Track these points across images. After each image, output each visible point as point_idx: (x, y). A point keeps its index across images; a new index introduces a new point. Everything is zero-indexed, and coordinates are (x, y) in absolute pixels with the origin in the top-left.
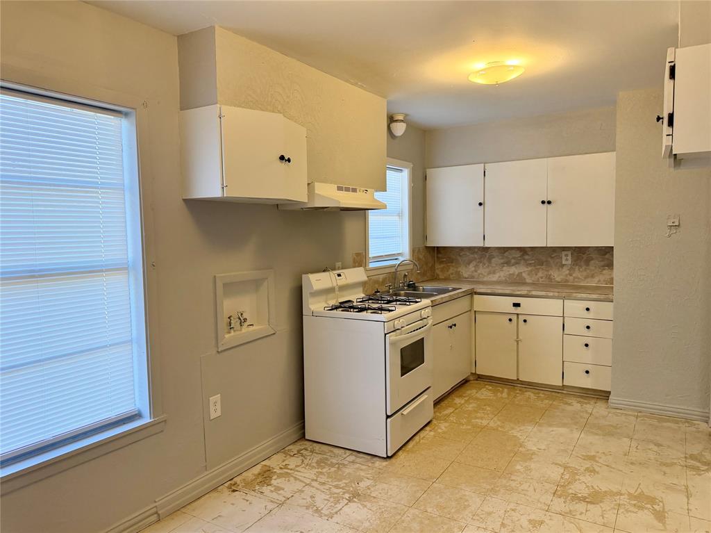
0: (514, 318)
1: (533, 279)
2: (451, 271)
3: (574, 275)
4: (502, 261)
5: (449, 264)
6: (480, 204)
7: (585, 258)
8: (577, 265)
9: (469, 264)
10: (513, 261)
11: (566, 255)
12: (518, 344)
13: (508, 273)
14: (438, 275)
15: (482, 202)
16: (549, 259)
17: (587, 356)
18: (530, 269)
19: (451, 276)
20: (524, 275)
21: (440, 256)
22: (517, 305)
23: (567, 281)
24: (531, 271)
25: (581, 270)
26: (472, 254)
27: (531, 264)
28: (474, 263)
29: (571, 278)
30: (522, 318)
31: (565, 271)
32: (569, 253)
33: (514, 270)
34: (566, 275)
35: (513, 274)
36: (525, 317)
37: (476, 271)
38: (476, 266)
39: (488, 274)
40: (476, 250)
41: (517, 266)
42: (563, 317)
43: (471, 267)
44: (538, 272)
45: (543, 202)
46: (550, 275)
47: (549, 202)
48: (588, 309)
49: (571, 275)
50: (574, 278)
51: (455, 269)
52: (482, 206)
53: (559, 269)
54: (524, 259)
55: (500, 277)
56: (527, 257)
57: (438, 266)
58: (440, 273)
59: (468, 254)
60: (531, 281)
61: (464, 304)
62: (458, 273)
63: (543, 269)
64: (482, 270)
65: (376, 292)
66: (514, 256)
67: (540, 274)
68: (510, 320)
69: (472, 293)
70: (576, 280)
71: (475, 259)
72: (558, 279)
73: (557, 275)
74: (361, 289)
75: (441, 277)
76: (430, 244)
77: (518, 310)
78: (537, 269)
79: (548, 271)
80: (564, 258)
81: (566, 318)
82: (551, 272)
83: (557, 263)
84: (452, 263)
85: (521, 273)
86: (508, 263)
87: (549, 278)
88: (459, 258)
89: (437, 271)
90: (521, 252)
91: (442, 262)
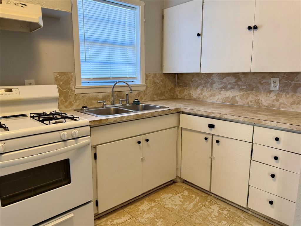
0: (210, 137)
1: (244, 102)
2: (185, 93)
3: (281, 101)
4: (221, 86)
5: (184, 88)
6: (199, 35)
7: (292, 85)
8: (284, 91)
9: (197, 88)
10: (229, 86)
11: (275, 82)
12: (212, 160)
13: (224, 96)
14: (177, 96)
15: (200, 33)
16: (259, 85)
17: (273, 187)
18: (242, 93)
19: (185, 97)
20: (237, 98)
21: (179, 81)
22: (211, 126)
23: (273, 106)
24: (243, 95)
25: (288, 96)
26: (200, 80)
27: (243, 89)
28: (201, 87)
29: (277, 104)
30: (215, 138)
31: (273, 97)
32: (277, 80)
33: (229, 94)
34: (273, 101)
35: (228, 98)
36: (218, 139)
37: (202, 94)
38: (202, 90)
39: (210, 97)
40: (203, 77)
41: (232, 90)
42: (252, 143)
43: (199, 91)
44: (249, 96)
45: (250, 28)
46: (259, 99)
47: (255, 27)
48: (277, 139)
49: (277, 101)
50: (281, 104)
51: (188, 92)
52: (200, 37)
53: (267, 94)
54: (238, 85)
55: (218, 99)
56: (240, 83)
57: (177, 89)
58: (179, 95)
59: (197, 80)
60: (242, 104)
61: (171, 120)
62: (190, 95)
63: (252, 94)
64: (206, 93)
65: (83, 107)
66: (230, 81)
67: (250, 98)
68: (206, 139)
69: (179, 112)
70: (282, 105)
71: (201, 84)
72: (265, 104)
73: (265, 100)
74: (56, 104)
75: (179, 97)
76: (166, 71)
77: (213, 131)
78: (248, 93)
79: (257, 96)
80: (273, 84)
81: (254, 144)
82: (260, 97)
83: (265, 89)
84: (186, 87)
85: (235, 96)
86: (225, 88)
87: (257, 102)
88: (190, 82)
89: (177, 93)
90: (236, 78)
91: (180, 86)
